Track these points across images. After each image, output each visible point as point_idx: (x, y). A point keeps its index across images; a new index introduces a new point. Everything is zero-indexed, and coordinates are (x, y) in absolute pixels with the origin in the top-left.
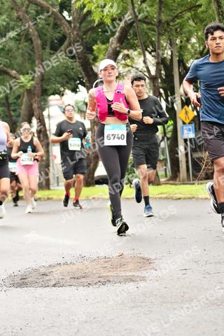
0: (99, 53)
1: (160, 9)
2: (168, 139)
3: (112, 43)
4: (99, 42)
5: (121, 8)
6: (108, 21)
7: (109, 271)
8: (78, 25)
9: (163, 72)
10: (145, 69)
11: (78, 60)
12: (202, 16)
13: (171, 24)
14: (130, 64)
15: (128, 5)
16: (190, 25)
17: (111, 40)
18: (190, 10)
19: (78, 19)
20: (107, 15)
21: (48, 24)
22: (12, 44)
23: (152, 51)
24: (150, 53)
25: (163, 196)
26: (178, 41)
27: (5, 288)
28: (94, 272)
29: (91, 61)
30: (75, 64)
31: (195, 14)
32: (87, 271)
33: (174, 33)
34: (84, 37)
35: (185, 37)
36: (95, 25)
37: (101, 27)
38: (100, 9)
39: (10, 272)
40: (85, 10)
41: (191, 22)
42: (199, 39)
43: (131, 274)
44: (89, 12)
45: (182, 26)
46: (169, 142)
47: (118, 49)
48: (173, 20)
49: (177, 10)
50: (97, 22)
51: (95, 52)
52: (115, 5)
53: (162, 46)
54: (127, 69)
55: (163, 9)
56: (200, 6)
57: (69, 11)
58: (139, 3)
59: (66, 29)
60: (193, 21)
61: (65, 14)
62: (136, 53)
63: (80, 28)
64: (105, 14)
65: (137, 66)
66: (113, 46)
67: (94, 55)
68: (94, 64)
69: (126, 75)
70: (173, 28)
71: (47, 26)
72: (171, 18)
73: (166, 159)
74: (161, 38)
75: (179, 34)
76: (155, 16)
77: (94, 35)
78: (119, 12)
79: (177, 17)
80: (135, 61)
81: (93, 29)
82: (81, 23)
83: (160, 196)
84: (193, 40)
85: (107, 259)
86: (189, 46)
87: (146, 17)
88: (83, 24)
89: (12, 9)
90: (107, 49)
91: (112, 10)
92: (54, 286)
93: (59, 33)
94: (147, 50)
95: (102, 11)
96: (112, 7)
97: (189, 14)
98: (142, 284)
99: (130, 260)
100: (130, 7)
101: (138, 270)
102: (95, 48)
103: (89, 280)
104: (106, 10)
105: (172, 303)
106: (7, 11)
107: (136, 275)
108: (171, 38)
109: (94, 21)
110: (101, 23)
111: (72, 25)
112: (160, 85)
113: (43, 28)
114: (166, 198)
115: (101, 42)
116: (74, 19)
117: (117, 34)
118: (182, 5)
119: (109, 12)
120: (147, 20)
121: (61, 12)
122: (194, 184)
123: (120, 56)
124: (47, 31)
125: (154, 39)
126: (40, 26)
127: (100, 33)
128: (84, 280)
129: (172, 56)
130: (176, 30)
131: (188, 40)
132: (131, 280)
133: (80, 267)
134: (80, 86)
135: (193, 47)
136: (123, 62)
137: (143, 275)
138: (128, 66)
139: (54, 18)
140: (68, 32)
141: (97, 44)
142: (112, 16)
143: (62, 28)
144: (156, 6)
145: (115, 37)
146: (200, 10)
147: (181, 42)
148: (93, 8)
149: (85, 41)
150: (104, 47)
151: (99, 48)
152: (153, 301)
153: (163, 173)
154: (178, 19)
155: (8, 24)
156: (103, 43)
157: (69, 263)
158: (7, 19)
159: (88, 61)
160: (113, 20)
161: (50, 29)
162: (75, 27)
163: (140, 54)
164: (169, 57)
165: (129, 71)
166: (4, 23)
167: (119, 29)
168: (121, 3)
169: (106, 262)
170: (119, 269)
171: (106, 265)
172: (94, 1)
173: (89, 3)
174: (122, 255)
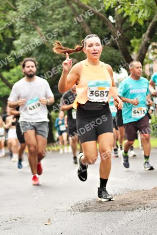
0: (135, 45)
3: (144, 38)
4: (134, 37)
5: (150, 13)
6: (141, 23)
7: (147, 200)
8: (120, 26)
11: (120, 50)
17: (143, 36)
19: (120, 21)
20: (141, 18)
21: (99, 26)
22: (73, 40)
27: (73, 212)
28: (136, 200)
29: (129, 51)
30: (118, 53)
32: (131, 200)
34: (124, 34)
36: (132, 25)
37: (136, 26)
38: (135, 14)
39: (77, 201)
40: (125, 15)
44: (128, 17)
47: (149, 42)
50: (133, 24)
51: (132, 45)
52: (146, 11)
54: (155, 56)
57: (113, 16)
59: (111, 29)
61: (111, 18)
63: (121, 28)
64: (139, 17)
66: (145, 40)
67: (132, 47)
68: (131, 53)
69: (154, 60)
71: (98, 27)
77: (131, 33)
78: (149, 16)
81: (131, 28)
82: (122, 24)
85: (145, 191)
88: (124, 25)
89: (73, 15)
90: (140, 43)
91: (144, 14)
92: (108, 210)
93: (107, 31)
95: (137, 16)
96: (144, 12)
102: (132, 41)
103: (133, 206)
104: (140, 15)
106: (69, 17)
109: (131, 22)
110: (136, 24)
111: (116, 26)
113: (95, 28)
115: (136, 37)
116: (117, 21)
117: (148, 31)
119: (142, 16)
121: (108, 17)
123: (150, 47)
124: (98, 30)
126: (93, 27)
127: (136, 32)
128: (129, 206)
133: (126, 197)
134: (122, 69)
136: (152, 51)
138: (156, 54)
139: (103, 22)
140: (113, 31)
141: (133, 39)
142: (144, 19)
143: (109, 28)
145: (146, 33)
148: (130, 14)
149: (125, 37)
150: (138, 41)
151: (135, 42)
155: (70, 26)
156: (138, 38)
157: (118, 194)
158: (70, 23)
159: (128, 51)
160: (145, 22)
161: (100, 29)
162: (118, 27)
166: (68, 26)
167: (149, 28)
168: (150, 10)
169: (144, 193)
170: (154, 198)
171: (145, 195)
172: (131, 8)
173: (128, 9)
174: (156, 188)
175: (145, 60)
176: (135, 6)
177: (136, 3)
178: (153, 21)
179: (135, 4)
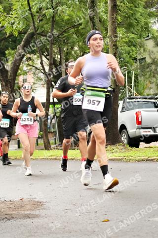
0: (9, 56)
1: (53, 26)
2: (57, 117)
3: (19, 49)
4: (9, 49)
5: (26, 25)
6: (16, 34)
7: (13, 210)
9: (54, 70)
10: (42, 68)
12: (82, 31)
13: (61, 36)
14: (31, 64)
15: (30, 22)
16: (73, 38)
17: (18, 47)
18: (74, 26)
20: (16, 29)
23: (47, 55)
24: (45, 57)
25: (52, 157)
26: (65, 49)
28: (2, 211)
29: (4, 62)
31: (77, 30)
33: (63, 43)
35: (71, 46)
36: (7, 36)
37: (11, 37)
38: (10, 25)
41: (74, 36)
42: (80, 47)
43: (28, 212)
44: (3, 27)
45: (68, 38)
46: (58, 120)
47: (23, 53)
48: (62, 34)
49: (64, 27)
50: (8, 34)
51: (7, 56)
52: (21, 22)
53: (54, 52)
54: (29, 68)
55: (55, 26)
56: (81, 24)
58: (38, 21)
60: (76, 35)
62: (36, 56)
64: (14, 29)
65: (36, 66)
66: (19, 51)
67: (6, 58)
68: (6, 64)
69: (28, 72)
70: (62, 40)
72: (61, 32)
73: (56, 132)
74: (53, 46)
75: (66, 43)
76: (49, 30)
77: (6, 43)
78: (24, 27)
79: (65, 32)
80: (35, 62)
81: (5, 39)
83: (50, 158)
84: (76, 48)
85: (12, 202)
86: (73, 53)
87: (43, 31)
90: (15, 53)
91: (19, 26)
94: (43, 54)
95: (12, 27)
96: (19, 24)
97: (73, 30)
98: (36, 220)
99: (28, 203)
100: (32, 24)
101: (33, 210)
102: (7, 52)
104: (15, 26)
105: (56, 233)
107: (32, 213)
108: (60, 46)
109: (6, 33)
110: (11, 35)
112: (52, 79)
114: (55, 159)
115: (11, 48)
117: (22, 43)
118: (68, 24)
119: (17, 27)
120: (43, 34)
122: (74, 149)
123: (25, 59)
125: (48, 47)
127: (11, 42)
129: (60, 59)
130: (64, 41)
131: (72, 48)
132: (28, 217)
135: (75, 53)
136: (27, 63)
137: (36, 213)
138: (30, 65)
141: (8, 50)
142: (19, 30)
144: (50, 24)
145: (21, 45)
146: (81, 27)
147: (67, 49)
148: (5, 24)
150: (13, 51)
151: (9, 53)
152: (43, 232)
153: (54, 141)
154: (65, 33)
156: (13, 49)
160: (20, 33)
163: (38, 57)
164: (59, 60)
165: (31, 69)
167: (24, 39)
168: (26, 21)
169: (11, 204)
170: (20, 209)
171: (11, 206)
172: (7, 19)
173: (3, 20)
174: (22, 199)
175: (19, 71)
176: (11, 17)
177: (12, 14)
178: (28, 33)
179: (10, 16)
